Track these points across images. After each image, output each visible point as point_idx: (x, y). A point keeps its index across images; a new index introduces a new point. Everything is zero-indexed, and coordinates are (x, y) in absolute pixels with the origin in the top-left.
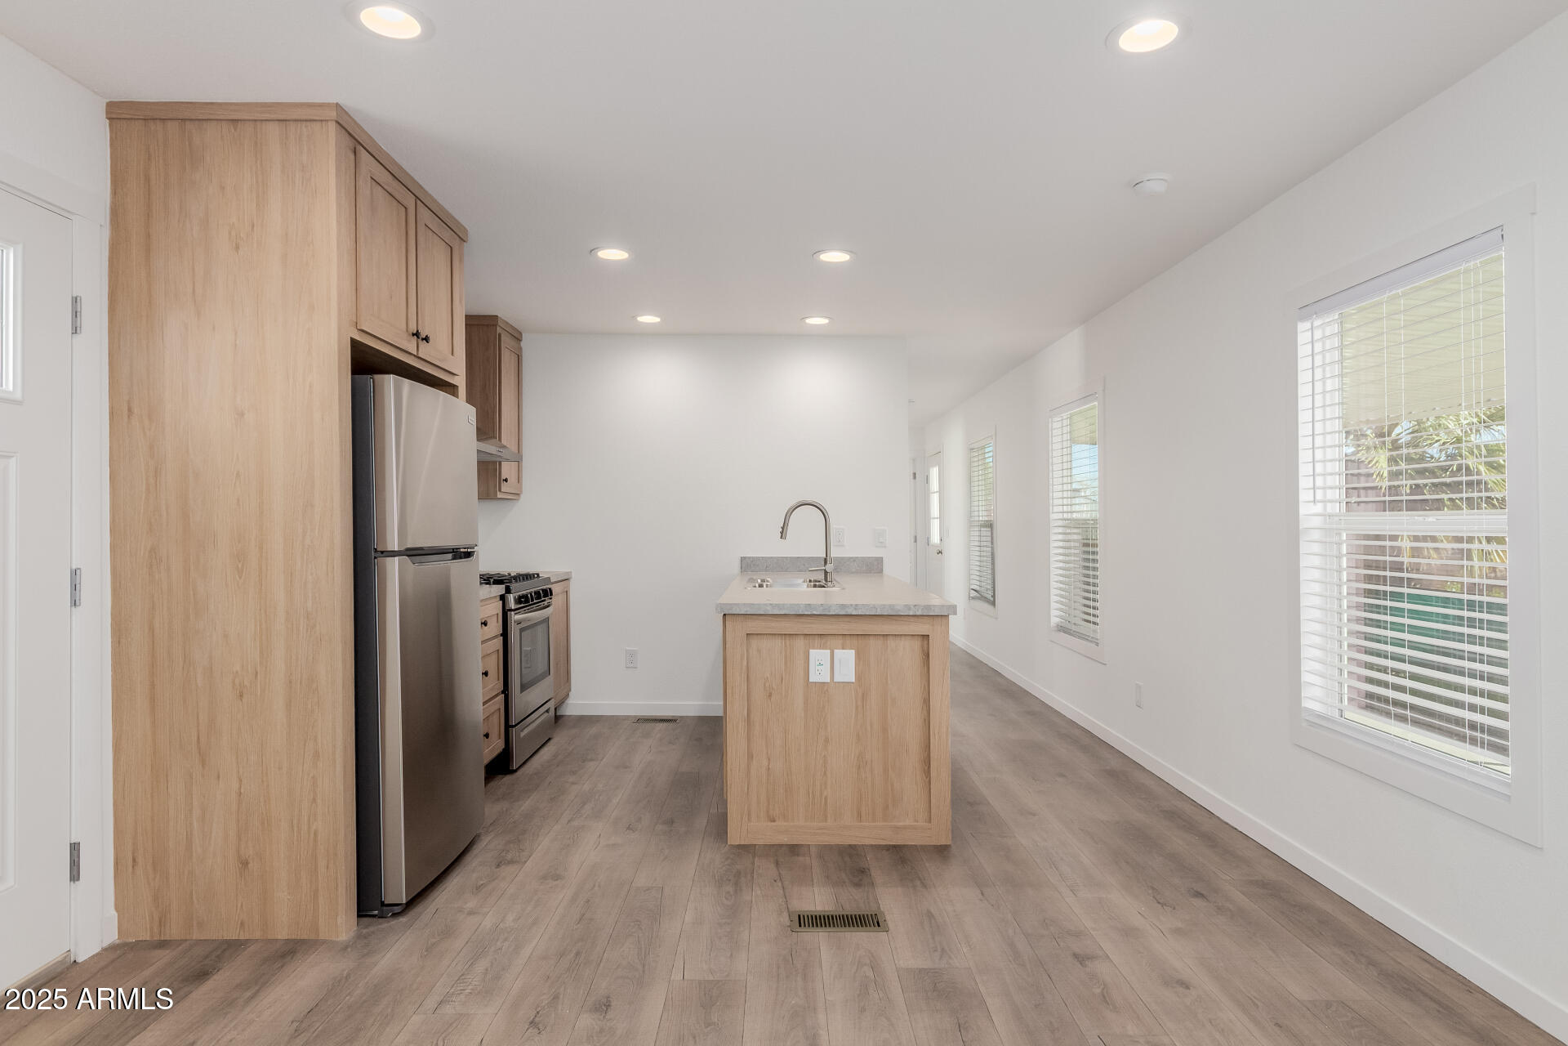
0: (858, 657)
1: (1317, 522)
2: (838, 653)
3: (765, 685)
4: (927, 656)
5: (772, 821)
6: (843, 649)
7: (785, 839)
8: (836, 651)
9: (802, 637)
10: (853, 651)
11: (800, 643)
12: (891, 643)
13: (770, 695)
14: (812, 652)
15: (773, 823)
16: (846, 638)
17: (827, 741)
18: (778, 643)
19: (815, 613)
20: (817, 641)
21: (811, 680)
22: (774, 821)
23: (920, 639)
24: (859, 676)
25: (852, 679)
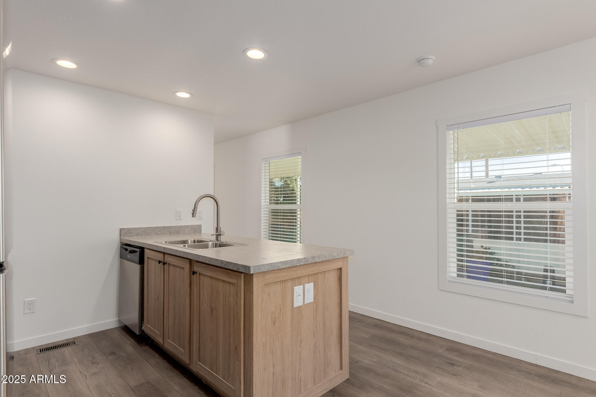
0: (315, 286)
1: (451, 205)
2: (307, 286)
3: (272, 316)
4: (340, 279)
6: (308, 283)
8: (305, 285)
9: (291, 281)
10: (313, 283)
11: (290, 284)
12: (327, 275)
13: (275, 323)
14: (295, 288)
16: (310, 277)
17: (301, 342)
18: (279, 288)
19: (302, 264)
20: (297, 281)
21: (295, 306)
23: (338, 270)
24: (315, 298)
25: (312, 300)
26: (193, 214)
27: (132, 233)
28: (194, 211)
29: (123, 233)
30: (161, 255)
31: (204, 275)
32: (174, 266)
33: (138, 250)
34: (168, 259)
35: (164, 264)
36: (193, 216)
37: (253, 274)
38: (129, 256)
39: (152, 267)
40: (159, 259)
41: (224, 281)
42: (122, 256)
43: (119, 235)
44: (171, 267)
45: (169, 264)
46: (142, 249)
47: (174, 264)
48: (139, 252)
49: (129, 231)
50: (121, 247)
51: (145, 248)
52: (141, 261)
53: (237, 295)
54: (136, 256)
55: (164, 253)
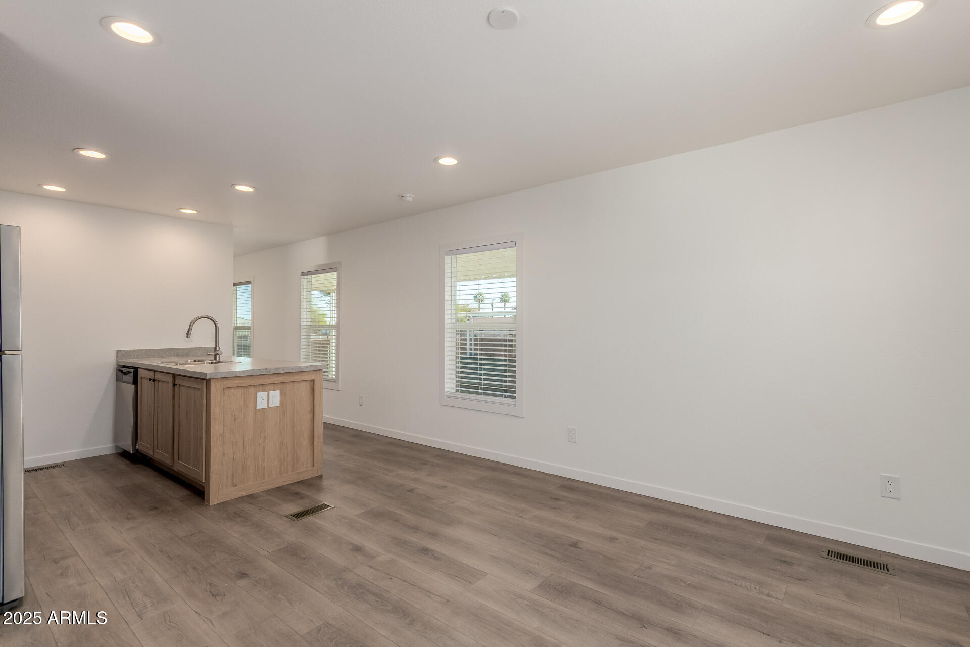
0: (281, 393)
1: (450, 326)
2: (272, 393)
3: (232, 414)
4: (313, 390)
5: (234, 486)
6: (274, 390)
7: (243, 494)
8: (270, 392)
9: (253, 387)
10: (279, 391)
11: (252, 390)
12: (297, 385)
13: (235, 420)
14: (258, 393)
15: (236, 487)
16: (275, 385)
17: (265, 438)
18: (239, 392)
19: (263, 373)
20: (261, 388)
21: (258, 408)
22: (236, 486)
23: (310, 381)
24: (282, 402)
25: (278, 405)
26: (188, 334)
27: (131, 355)
28: (188, 332)
29: (120, 355)
30: (151, 373)
31: (183, 386)
32: (163, 381)
33: (132, 370)
34: (158, 376)
35: (154, 380)
36: (187, 337)
37: (210, 379)
38: (125, 377)
39: (145, 385)
40: (149, 377)
41: (194, 388)
42: (118, 379)
43: (116, 358)
44: (160, 383)
45: (158, 381)
46: (136, 370)
47: (162, 380)
48: (132, 373)
49: (127, 353)
50: (118, 370)
51: (139, 368)
52: (135, 381)
53: (201, 397)
54: (130, 378)
55: (154, 371)
